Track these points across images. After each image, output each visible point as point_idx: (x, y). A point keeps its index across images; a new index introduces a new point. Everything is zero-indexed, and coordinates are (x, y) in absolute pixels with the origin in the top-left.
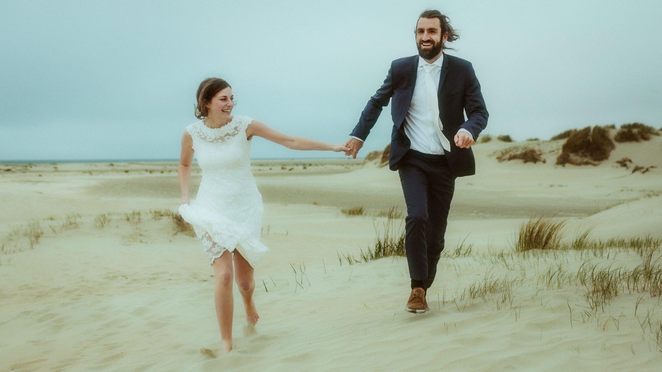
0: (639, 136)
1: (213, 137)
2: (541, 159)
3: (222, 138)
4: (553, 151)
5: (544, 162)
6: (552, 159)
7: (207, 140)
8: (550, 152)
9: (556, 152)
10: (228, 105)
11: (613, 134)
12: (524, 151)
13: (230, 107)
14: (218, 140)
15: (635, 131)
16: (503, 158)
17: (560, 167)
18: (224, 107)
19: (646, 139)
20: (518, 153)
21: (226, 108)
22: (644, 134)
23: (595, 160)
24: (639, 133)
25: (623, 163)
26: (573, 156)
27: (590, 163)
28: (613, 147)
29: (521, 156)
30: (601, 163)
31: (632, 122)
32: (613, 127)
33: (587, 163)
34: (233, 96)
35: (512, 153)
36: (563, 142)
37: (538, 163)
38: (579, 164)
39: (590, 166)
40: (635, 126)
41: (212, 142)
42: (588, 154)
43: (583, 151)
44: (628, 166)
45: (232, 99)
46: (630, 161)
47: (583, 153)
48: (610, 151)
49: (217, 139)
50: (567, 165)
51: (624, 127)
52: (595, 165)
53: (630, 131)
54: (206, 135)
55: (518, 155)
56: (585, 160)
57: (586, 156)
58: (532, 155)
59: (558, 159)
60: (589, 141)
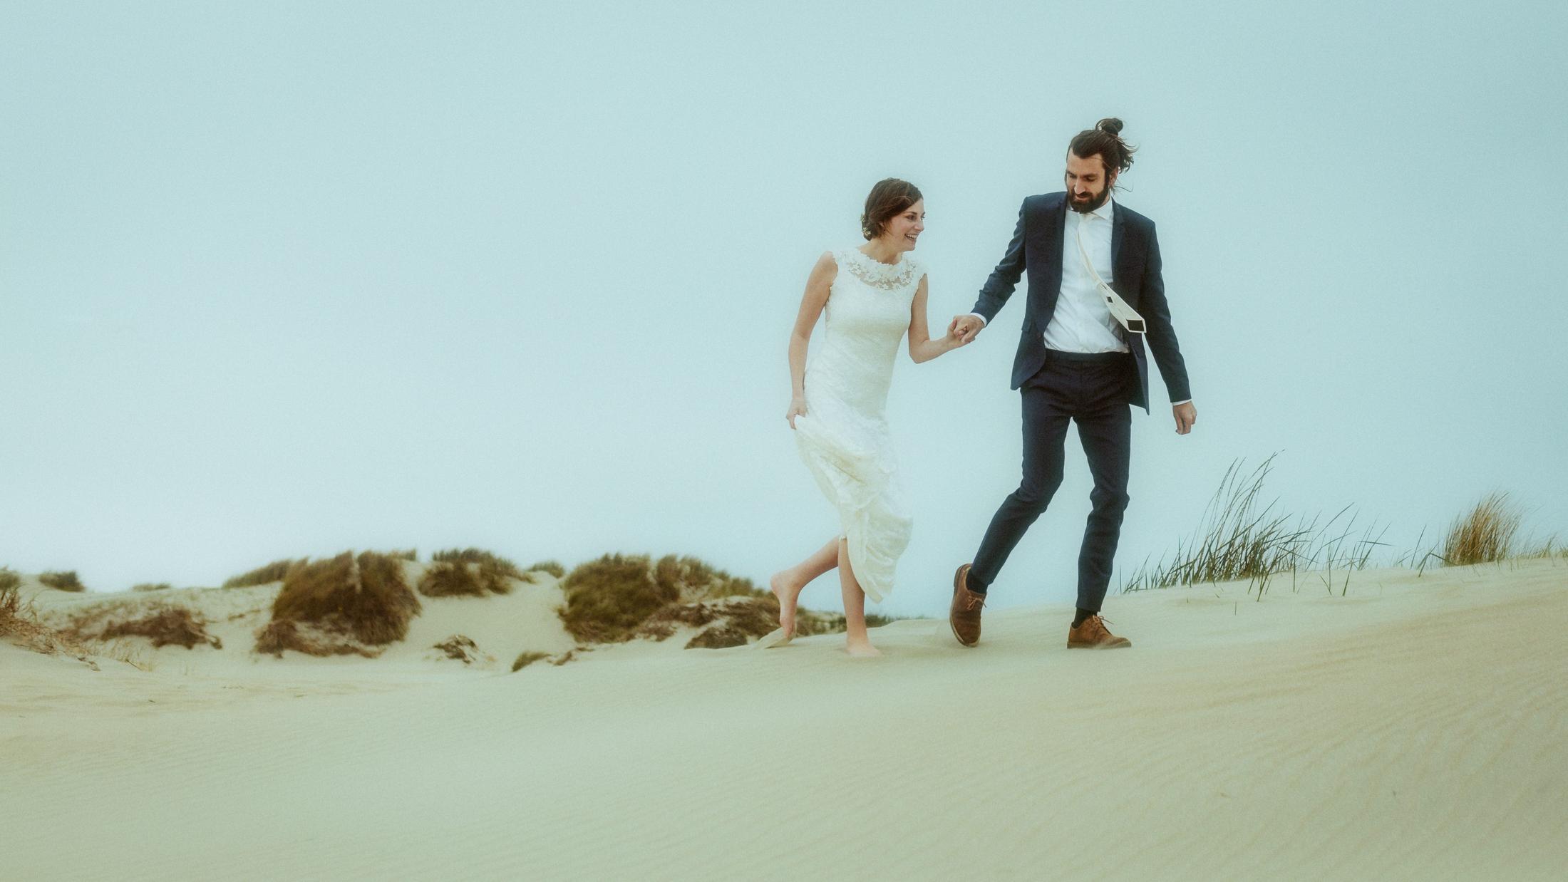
0: (484, 583)
1: (877, 277)
2: (207, 637)
3: (889, 283)
4: (241, 616)
5: (217, 645)
6: (241, 639)
7: (865, 279)
8: (232, 618)
9: (249, 617)
10: (916, 228)
11: (412, 574)
12: (155, 613)
13: (918, 231)
14: (883, 284)
15: (473, 568)
16: (85, 631)
17: (268, 657)
18: (908, 231)
19: (498, 589)
20: (138, 617)
21: (912, 232)
22: (496, 578)
23: (370, 642)
24: (483, 574)
25: (455, 650)
26: (304, 630)
27: (355, 650)
28: (416, 608)
29: (147, 628)
30: (385, 650)
31: (463, 547)
32: (411, 556)
33: (344, 651)
34: (924, 213)
35: (118, 619)
36: (272, 591)
37: (197, 647)
38: (324, 652)
39: (353, 657)
40: (471, 555)
41: (873, 284)
42: (349, 626)
43: (335, 616)
44: (468, 658)
45: (922, 217)
46: (472, 644)
47: (334, 622)
48: (408, 618)
49: (883, 281)
50: (287, 653)
51: (441, 557)
52: (368, 655)
53: (460, 568)
54: (865, 270)
55: (136, 623)
56: (341, 641)
57: (342, 631)
58: (182, 626)
59: (262, 637)
60: (353, 588)
